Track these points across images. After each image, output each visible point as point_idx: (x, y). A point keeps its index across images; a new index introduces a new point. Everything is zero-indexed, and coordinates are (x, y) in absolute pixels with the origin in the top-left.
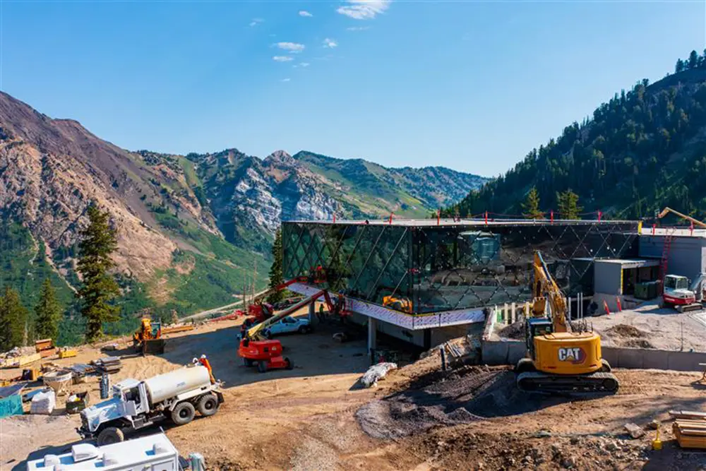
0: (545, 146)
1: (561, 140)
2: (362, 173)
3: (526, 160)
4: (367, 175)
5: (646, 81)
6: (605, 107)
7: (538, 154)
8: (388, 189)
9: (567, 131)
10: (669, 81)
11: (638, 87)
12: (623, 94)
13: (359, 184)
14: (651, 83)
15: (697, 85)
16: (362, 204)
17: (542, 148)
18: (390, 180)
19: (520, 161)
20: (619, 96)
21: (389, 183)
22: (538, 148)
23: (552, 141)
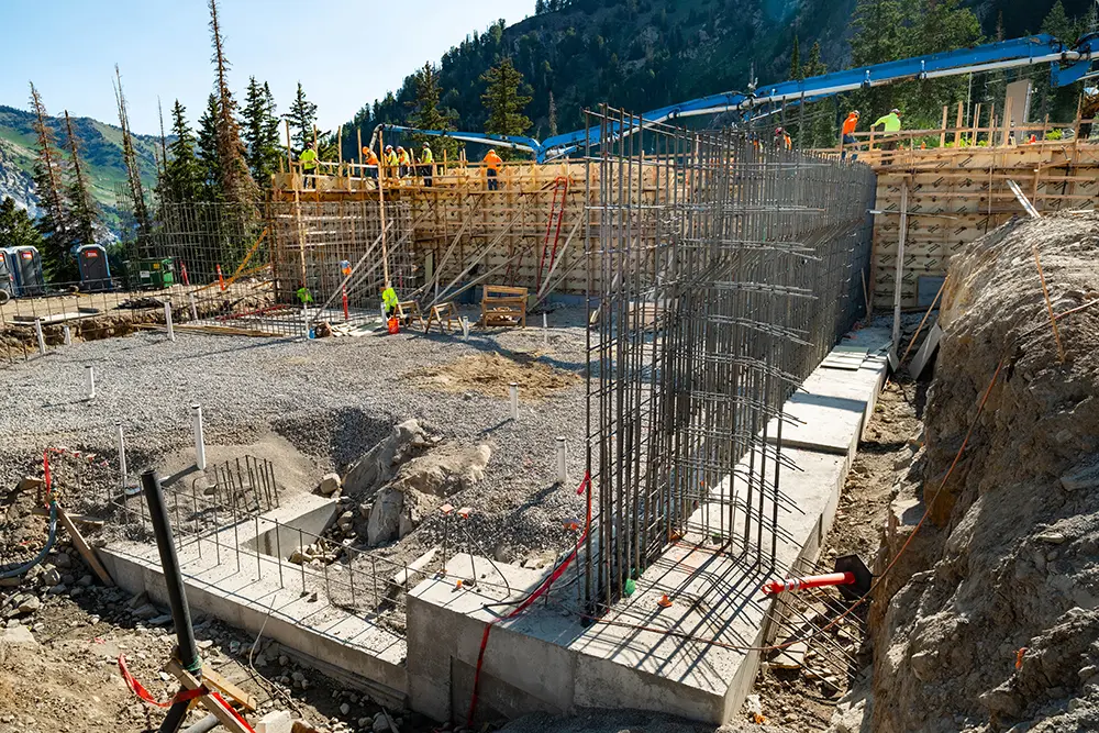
0: (380, 101)
1: (403, 94)
2: (93, 141)
3: (356, 119)
4: (103, 145)
5: (502, 22)
6: (454, 52)
7: (371, 112)
8: (145, 169)
9: (408, 81)
10: (528, 25)
11: (493, 29)
12: (476, 37)
13: (90, 160)
14: (508, 25)
15: (560, 33)
16: (100, 191)
17: (376, 105)
18: (145, 155)
19: (349, 121)
20: (472, 40)
21: (144, 158)
22: (372, 104)
23: (390, 95)
